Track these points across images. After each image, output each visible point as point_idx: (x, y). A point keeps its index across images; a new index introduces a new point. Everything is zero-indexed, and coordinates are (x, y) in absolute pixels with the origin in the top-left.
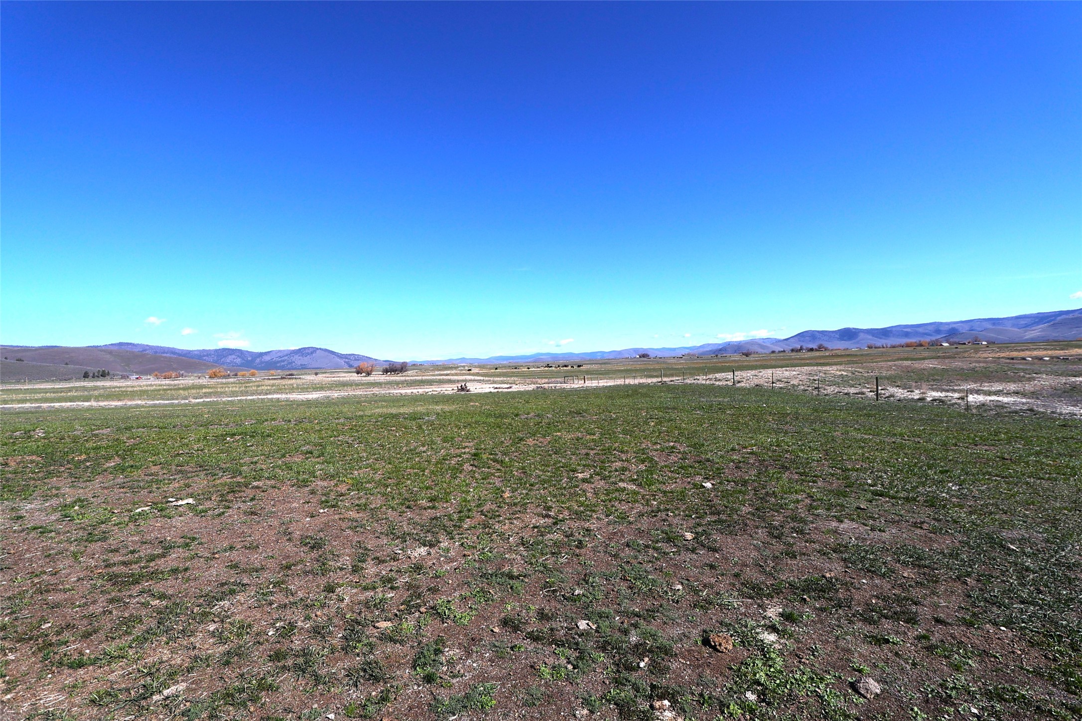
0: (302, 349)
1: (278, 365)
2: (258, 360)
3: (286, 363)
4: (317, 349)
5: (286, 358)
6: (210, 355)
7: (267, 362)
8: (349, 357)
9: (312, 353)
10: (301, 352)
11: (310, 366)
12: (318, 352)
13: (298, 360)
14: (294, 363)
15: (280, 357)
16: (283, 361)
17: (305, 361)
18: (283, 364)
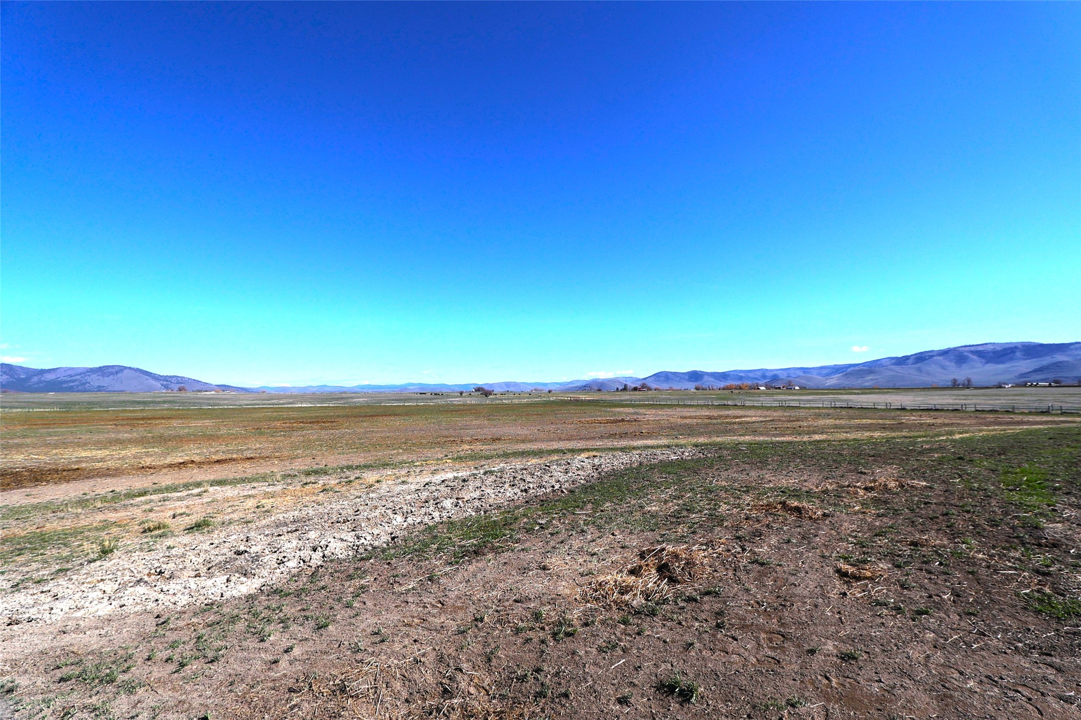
0: (104, 367)
1: (64, 386)
2: (35, 379)
3: (76, 383)
4: (126, 368)
5: (78, 377)
7: (50, 381)
8: (169, 379)
9: (117, 373)
10: (103, 371)
11: (110, 388)
12: (126, 371)
13: (95, 381)
14: (88, 385)
15: (70, 376)
16: (74, 381)
17: (105, 381)
18: (72, 384)
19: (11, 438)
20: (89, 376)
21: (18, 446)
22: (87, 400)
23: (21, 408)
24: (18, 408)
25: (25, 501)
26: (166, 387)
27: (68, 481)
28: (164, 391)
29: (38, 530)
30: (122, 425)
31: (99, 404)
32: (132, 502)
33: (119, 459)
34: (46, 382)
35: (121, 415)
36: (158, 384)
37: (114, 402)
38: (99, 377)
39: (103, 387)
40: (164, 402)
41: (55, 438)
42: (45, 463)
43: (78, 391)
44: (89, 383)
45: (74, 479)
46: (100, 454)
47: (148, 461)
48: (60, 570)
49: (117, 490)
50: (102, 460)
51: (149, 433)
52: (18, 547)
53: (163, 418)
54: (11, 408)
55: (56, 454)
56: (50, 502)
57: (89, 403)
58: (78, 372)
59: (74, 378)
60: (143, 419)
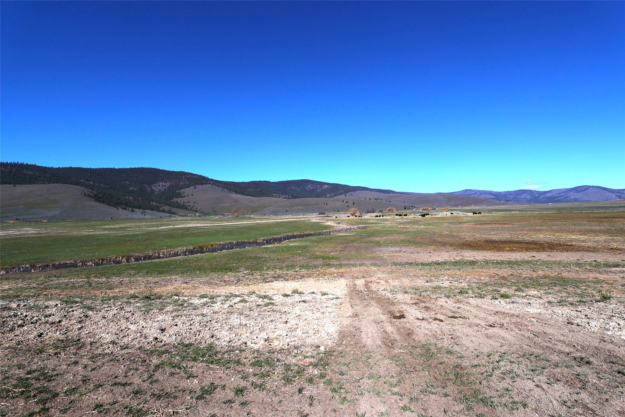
0: (577, 187)
1: (556, 199)
2: (542, 196)
3: (562, 197)
4: (590, 187)
5: (563, 194)
6: (511, 194)
7: (549, 197)
9: (585, 190)
10: (576, 189)
11: (581, 199)
12: (590, 189)
13: (573, 196)
14: (568, 198)
15: (559, 194)
16: (561, 196)
17: (578, 196)
18: (560, 198)
19: (536, 226)
20: (569, 193)
21: (540, 230)
22: (570, 206)
23: (538, 211)
24: (536, 211)
25: (548, 259)
26: (620, 197)
27: (567, 251)
28: (618, 200)
29: (559, 275)
30: (593, 221)
31: (577, 209)
32: (610, 270)
33: (595, 242)
34: (547, 197)
35: (591, 215)
36: (614, 196)
37: (586, 207)
38: (574, 194)
39: (578, 199)
40: (620, 207)
41: (557, 227)
42: (554, 240)
43: (564, 202)
44: (569, 197)
45: (570, 251)
46: (582, 237)
47: (615, 245)
48: (580, 301)
49: (599, 260)
50: (583, 241)
51: (612, 227)
52: (553, 282)
53: (621, 218)
54: (533, 211)
55: (558, 236)
56: (560, 261)
57: (571, 208)
58: (563, 191)
59: (561, 195)
60: (606, 218)
